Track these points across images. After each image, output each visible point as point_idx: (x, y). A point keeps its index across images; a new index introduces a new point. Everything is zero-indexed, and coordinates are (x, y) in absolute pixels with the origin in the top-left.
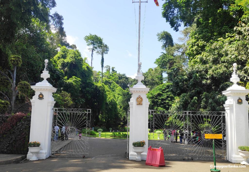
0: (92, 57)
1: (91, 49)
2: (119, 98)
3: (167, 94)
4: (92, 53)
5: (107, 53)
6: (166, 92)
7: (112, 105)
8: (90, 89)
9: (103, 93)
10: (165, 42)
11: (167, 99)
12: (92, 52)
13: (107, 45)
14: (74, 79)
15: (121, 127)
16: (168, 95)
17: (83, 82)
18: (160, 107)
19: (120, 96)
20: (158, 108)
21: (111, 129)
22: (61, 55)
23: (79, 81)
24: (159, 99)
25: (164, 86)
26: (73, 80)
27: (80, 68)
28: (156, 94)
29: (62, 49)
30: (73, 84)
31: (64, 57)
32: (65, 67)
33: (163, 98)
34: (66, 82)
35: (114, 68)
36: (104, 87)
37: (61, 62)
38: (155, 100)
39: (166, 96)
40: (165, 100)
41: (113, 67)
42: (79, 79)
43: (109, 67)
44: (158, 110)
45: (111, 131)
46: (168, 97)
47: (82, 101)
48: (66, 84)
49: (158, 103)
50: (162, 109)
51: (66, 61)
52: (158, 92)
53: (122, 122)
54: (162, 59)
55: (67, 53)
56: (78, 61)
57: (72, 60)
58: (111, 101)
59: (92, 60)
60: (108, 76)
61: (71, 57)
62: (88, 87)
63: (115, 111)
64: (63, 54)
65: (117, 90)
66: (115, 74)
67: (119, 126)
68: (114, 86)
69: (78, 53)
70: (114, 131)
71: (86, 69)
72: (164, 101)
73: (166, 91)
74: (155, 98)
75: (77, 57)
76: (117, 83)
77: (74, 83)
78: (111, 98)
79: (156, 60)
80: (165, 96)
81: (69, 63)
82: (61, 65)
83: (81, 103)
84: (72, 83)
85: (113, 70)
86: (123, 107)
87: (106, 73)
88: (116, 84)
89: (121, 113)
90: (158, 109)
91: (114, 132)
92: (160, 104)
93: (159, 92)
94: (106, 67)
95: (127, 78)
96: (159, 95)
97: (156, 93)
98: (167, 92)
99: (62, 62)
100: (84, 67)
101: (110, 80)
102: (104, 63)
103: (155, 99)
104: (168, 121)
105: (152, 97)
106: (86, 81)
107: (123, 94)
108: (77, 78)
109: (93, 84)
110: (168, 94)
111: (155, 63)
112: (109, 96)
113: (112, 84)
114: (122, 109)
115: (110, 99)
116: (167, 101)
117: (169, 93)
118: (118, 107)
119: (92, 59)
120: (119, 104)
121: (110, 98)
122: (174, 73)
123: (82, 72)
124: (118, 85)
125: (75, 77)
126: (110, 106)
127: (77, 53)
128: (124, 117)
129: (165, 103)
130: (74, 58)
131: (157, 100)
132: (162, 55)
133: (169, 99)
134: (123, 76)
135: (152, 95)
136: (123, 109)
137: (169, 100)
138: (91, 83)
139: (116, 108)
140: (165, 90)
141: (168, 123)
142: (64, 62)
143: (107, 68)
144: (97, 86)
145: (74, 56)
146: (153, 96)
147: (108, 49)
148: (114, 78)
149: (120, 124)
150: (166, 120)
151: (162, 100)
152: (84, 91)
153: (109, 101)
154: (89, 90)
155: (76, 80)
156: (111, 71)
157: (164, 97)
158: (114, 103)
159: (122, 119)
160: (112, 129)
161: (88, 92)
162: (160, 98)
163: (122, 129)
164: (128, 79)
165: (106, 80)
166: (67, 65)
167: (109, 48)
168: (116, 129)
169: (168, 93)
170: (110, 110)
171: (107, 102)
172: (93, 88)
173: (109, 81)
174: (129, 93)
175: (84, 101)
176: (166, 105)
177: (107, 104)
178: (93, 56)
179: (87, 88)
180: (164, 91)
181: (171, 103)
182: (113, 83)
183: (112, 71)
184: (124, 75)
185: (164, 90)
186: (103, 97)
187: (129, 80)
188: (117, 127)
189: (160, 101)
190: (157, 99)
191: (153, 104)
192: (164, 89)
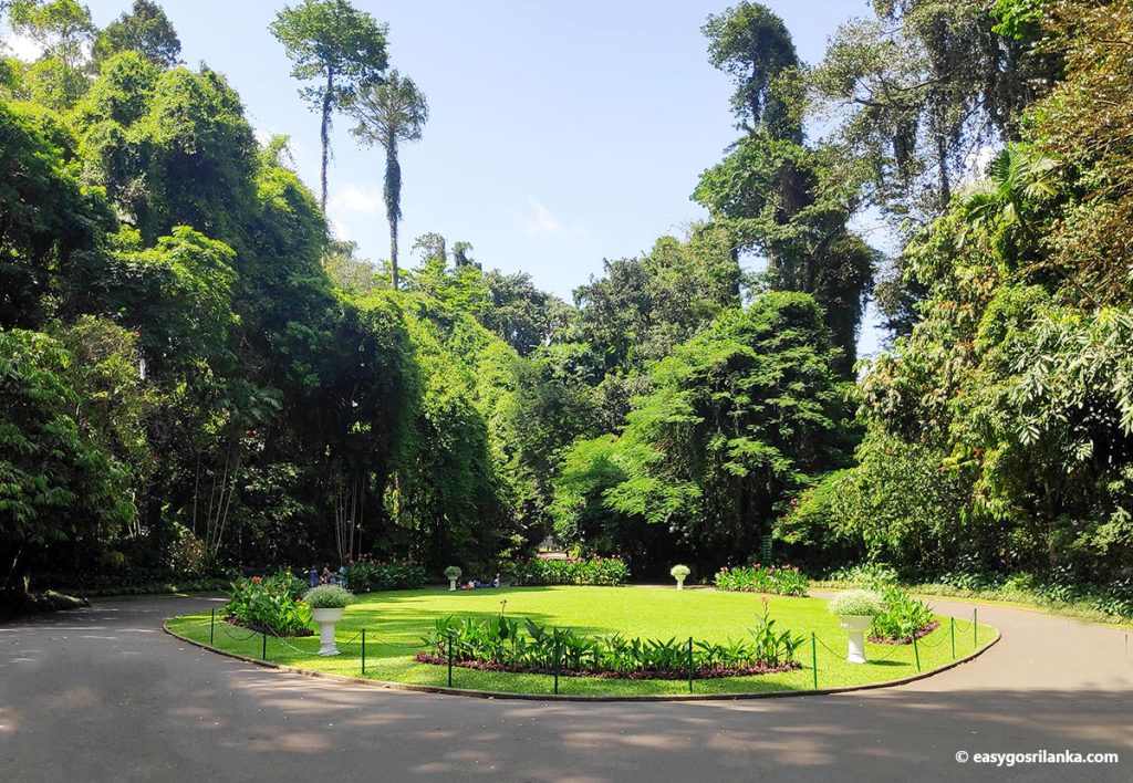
0: (325, 146)
1: (315, 98)
2: (499, 406)
3: (785, 360)
4: (326, 119)
5: (419, 136)
6: (778, 349)
7: (457, 432)
8: (311, 332)
9: (394, 355)
10: (750, 73)
11: (781, 386)
12: (321, 113)
13: (414, 80)
14: (184, 244)
15: (513, 559)
16: (790, 364)
17: (265, 285)
18: (744, 439)
19: (502, 390)
20: (732, 443)
21: (453, 572)
22: (111, 103)
23: (223, 257)
24: (739, 392)
25: (762, 312)
26: (175, 251)
27: (237, 191)
28: (720, 360)
29: (116, 70)
30: (175, 275)
31: (126, 113)
32: (129, 173)
33: (762, 380)
34: (123, 265)
35: (468, 245)
36: (400, 317)
37: (97, 141)
38: (717, 396)
39: (778, 367)
40: (774, 392)
41: (460, 244)
42: (221, 246)
43: (442, 241)
44: (734, 453)
45: (453, 585)
46: (790, 375)
47: (261, 401)
48: (121, 277)
49: (730, 413)
50: (755, 447)
51: (133, 135)
52: (735, 347)
53: (519, 531)
54: (743, 166)
55: (145, 92)
56: (214, 135)
57: (177, 130)
58: (447, 409)
59: (325, 164)
60: (433, 289)
61: (172, 114)
62: (299, 318)
63: (477, 467)
64: (121, 95)
65: (487, 358)
66: (472, 274)
67: (506, 553)
68: (470, 338)
69: (219, 86)
70: (471, 584)
71: (281, 202)
72: (769, 401)
73: (776, 342)
74: (712, 386)
75: (212, 110)
76: (488, 321)
77: (180, 270)
78: (452, 392)
79: (700, 176)
80: (774, 371)
81: (159, 147)
82: (99, 157)
83: (257, 413)
84: (167, 272)
85: (462, 259)
86: (520, 450)
87: (422, 271)
88: (479, 327)
89: (511, 481)
90: (733, 448)
91: (476, 587)
92: (743, 421)
93: (740, 346)
94: (424, 245)
95: (539, 300)
96: (739, 364)
97: (717, 355)
98: (787, 345)
99: (104, 143)
100: (267, 187)
101: (447, 305)
102: (401, 192)
103: (714, 388)
104: (792, 519)
105: (695, 376)
106: (283, 277)
107: (522, 378)
108: (205, 240)
109: (331, 302)
110: (791, 361)
111: (694, 197)
112: (435, 382)
113: (456, 330)
114: (515, 461)
115: (443, 399)
116: (786, 401)
117: (796, 353)
118: (496, 448)
119: (325, 158)
120: (498, 435)
121: (442, 391)
122: (809, 246)
123: (258, 221)
124: (490, 334)
125: (188, 229)
126: (446, 443)
127: (207, 87)
128: (530, 504)
129: (773, 411)
130: (192, 117)
131: (726, 394)
132: (742, 141)
133: (799, 386)
134: (516, 290)
135: (694, 369)
136: (521, 462)
137: (799, 396)
138: (318, 294)
139: (481, 450)
140: (774, 337)
141: (797, 526)
142: (121, 140)
143: (430, 247)
144: (352, 312)
145: (185, 105)
146: (700, 373)
147: (421, 112)
148: (465, 297)
149: (507, 543)
150: (782, 514)
151: (758, 393)
152: (278, 344)
153: (441, 409)
154: (307, 336)
155: (196, 248)
156: (451, 262)
157: (770, 371)
158: (469, 420)
159: (520, 516)
160: (458, 570)
161: (300, 344)
162: (746, 384)
163: (520, 569)
164: (542, 304)
165: (424, 306)
166: (143, 163)
167: (429, 102)
168: (486, 570)
169: (788, 354)
170: (448, 461)
171: (427, 416)
172: (334, 325)
173: (441, 308)
174: (553, 371)
175: (274, 402)
176: (776, 427)
177: (422, 423)
178: (330, 135)
179: (291, 324)
180: (765, 342)
181: (811, 410)
182: (462, 321)
183: (458, 264)
184: (521, 281)
185: (763, 336)
186: (399, 380)
187: (552, 312)
188: (493, 557)
189: (745, 399)
190: (728, 389)
191: (701, 420)
192: (766, 327)
